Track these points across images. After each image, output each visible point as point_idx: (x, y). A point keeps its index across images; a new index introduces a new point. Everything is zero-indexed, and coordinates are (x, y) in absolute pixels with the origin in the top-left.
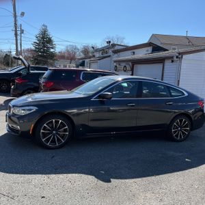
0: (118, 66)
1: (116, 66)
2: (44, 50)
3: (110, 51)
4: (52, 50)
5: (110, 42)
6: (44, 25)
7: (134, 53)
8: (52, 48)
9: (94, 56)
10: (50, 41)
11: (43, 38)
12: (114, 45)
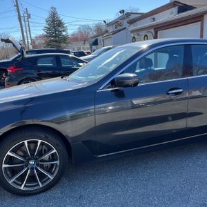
0: (136, 36)
1: (134, 37)
2: (56, 34)
3: (125, 22)
4: (64, 33)
5: (123, 11)
6: (52, 8)
7: (154, 19)
8: (64, 31)
9: (107, 32)
10: (60, 24)
11: (53, 21)
12: (128, 15)
